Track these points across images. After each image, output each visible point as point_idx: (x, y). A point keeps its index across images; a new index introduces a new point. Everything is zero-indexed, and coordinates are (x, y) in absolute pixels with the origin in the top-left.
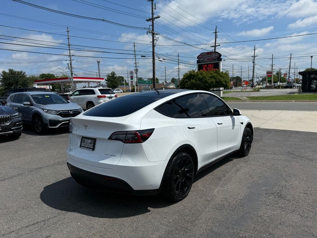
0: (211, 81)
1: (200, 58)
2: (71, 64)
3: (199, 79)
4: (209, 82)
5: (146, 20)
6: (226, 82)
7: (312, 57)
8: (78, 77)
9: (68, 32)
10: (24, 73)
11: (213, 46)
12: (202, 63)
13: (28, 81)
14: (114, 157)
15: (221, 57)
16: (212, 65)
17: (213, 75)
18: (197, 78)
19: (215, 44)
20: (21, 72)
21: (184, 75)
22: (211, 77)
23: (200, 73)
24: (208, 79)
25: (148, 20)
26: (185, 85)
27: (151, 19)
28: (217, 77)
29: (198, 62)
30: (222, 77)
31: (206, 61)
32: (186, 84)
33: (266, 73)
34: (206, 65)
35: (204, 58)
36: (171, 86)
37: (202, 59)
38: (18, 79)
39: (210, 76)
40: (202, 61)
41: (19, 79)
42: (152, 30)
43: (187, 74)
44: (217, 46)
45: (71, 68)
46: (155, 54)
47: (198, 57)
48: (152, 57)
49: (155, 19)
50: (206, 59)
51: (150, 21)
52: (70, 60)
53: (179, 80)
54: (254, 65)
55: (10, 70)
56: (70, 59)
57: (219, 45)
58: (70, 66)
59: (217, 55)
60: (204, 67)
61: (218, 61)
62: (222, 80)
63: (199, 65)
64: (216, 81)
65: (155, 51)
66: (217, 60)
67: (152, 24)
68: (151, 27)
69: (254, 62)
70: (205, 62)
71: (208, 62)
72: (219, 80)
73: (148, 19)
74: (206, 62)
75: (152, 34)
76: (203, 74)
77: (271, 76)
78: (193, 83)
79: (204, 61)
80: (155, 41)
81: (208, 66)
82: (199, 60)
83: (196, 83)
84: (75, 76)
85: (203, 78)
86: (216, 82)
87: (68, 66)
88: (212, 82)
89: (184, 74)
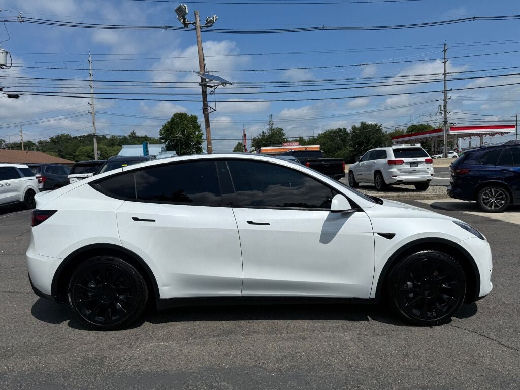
2: (445, 106)
8: (457, 126)
9: (445, 51)
10: (380, 126)
13: (383, 138)
20: (376, 125)
38: (370, 136)
41: (372, 136)
45: (446, 112)
52: (445, 99)
55: (362, 124)
56: (445, 97)
58: (443, 109)
84: (452, 126)
87: (441, 110)
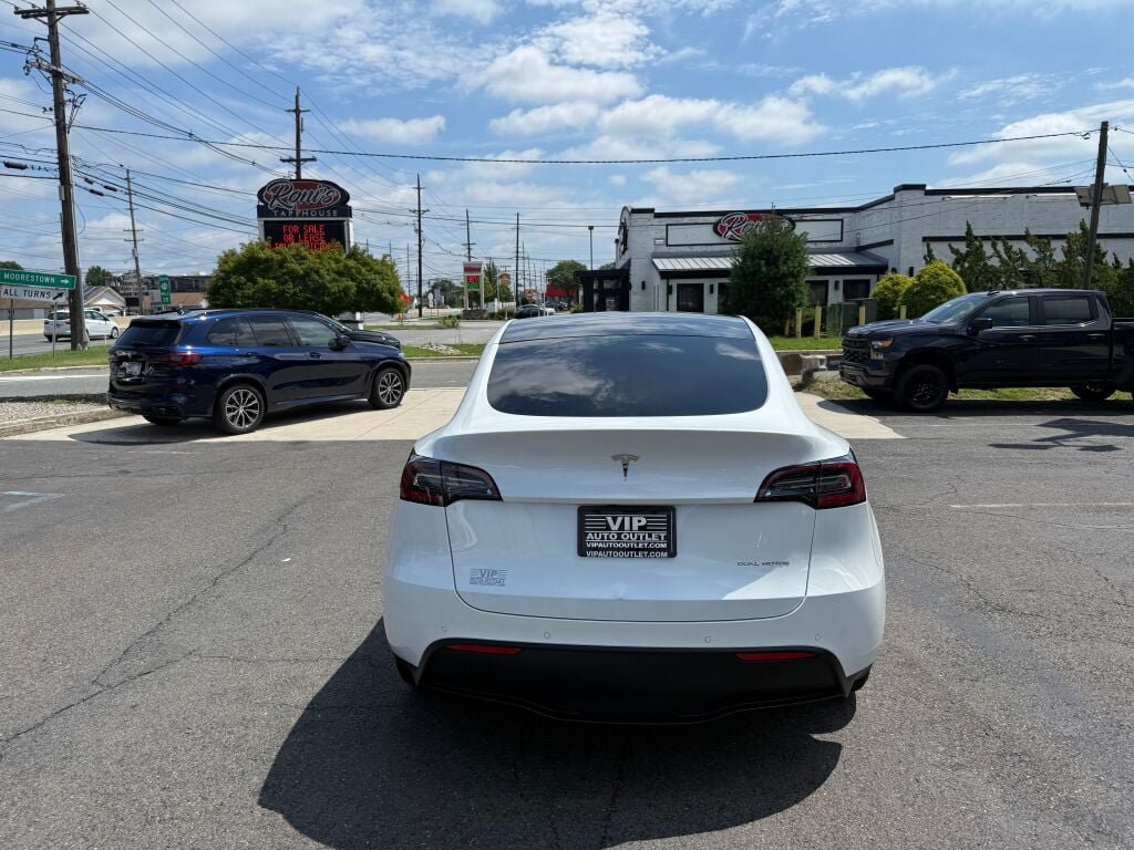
0: (342, 285)
1: (268, 197)
3: (291, 277)
4: (335, 289)
5: (17, 13)
6: (392, 294)
7: (591, 228)
11: (290, 160)
12: (278, 216)
14: (784, 567)
15: (349, 204)
16: (318, 229)
17: (346, 266)
18: (284, 274)
19: (298, 150)
21: (220, 258)
22: (340, 274)
23: (293, 256)
24: (328, 277)
25: (25, 12)
26: (235, 296)
27: (40, 11)
28: (360, 273)
29: (262, 211)
30: (379, 273)
31: (294, 212)
32: (239, 293)
33: (462, 270)
34: (296, 229)
35: (285, 200)
36: (101, 298)
37: (276, 202)
39: (334, 266)
40: (280, 210)
42: (49, 60)
43: (233, 253)
44: (306, 160)
46: (71, 162)
47: (260, 194)
48: (57, 174)
49: (63, 15)
50: (293, 204)
51: (35, 17)
53: (139, 275)
54: (420, 241)
57: (314, 159)
59: (335, 193)
60: (287, 232)
61: (339, 216)
62: (380, 285)
63: (265, 222)
64: (357, 286)
65: (72, 151)
66: (335, 212)
67: (47, 33)
68: (46, 47)
69: (419, 231)
70: (290, 213)
71: (301, 215)
72: (368, 283)
73: (30, 8)
74: (294, 215)
75: (48, 75)
76: (304, 258)
77: (477, 279)
78: (266, 290)
79: (287, 212)
80: (68, 110)
81: (301, 230)
82: (267, 204)
83: (283, 292)
85: (307, 274)
86: (361, 291)
88: (346, 290)
89: (222, 255)
